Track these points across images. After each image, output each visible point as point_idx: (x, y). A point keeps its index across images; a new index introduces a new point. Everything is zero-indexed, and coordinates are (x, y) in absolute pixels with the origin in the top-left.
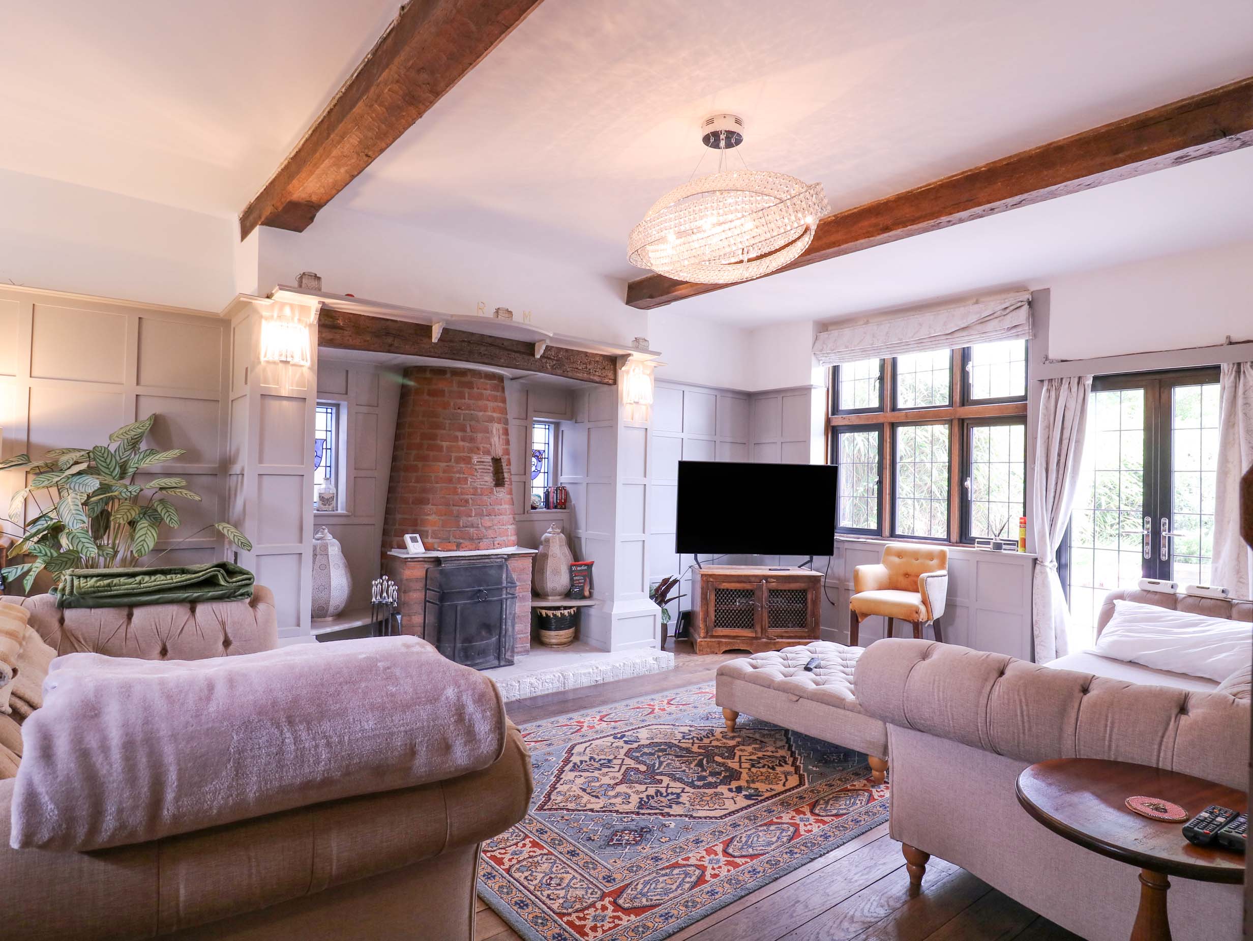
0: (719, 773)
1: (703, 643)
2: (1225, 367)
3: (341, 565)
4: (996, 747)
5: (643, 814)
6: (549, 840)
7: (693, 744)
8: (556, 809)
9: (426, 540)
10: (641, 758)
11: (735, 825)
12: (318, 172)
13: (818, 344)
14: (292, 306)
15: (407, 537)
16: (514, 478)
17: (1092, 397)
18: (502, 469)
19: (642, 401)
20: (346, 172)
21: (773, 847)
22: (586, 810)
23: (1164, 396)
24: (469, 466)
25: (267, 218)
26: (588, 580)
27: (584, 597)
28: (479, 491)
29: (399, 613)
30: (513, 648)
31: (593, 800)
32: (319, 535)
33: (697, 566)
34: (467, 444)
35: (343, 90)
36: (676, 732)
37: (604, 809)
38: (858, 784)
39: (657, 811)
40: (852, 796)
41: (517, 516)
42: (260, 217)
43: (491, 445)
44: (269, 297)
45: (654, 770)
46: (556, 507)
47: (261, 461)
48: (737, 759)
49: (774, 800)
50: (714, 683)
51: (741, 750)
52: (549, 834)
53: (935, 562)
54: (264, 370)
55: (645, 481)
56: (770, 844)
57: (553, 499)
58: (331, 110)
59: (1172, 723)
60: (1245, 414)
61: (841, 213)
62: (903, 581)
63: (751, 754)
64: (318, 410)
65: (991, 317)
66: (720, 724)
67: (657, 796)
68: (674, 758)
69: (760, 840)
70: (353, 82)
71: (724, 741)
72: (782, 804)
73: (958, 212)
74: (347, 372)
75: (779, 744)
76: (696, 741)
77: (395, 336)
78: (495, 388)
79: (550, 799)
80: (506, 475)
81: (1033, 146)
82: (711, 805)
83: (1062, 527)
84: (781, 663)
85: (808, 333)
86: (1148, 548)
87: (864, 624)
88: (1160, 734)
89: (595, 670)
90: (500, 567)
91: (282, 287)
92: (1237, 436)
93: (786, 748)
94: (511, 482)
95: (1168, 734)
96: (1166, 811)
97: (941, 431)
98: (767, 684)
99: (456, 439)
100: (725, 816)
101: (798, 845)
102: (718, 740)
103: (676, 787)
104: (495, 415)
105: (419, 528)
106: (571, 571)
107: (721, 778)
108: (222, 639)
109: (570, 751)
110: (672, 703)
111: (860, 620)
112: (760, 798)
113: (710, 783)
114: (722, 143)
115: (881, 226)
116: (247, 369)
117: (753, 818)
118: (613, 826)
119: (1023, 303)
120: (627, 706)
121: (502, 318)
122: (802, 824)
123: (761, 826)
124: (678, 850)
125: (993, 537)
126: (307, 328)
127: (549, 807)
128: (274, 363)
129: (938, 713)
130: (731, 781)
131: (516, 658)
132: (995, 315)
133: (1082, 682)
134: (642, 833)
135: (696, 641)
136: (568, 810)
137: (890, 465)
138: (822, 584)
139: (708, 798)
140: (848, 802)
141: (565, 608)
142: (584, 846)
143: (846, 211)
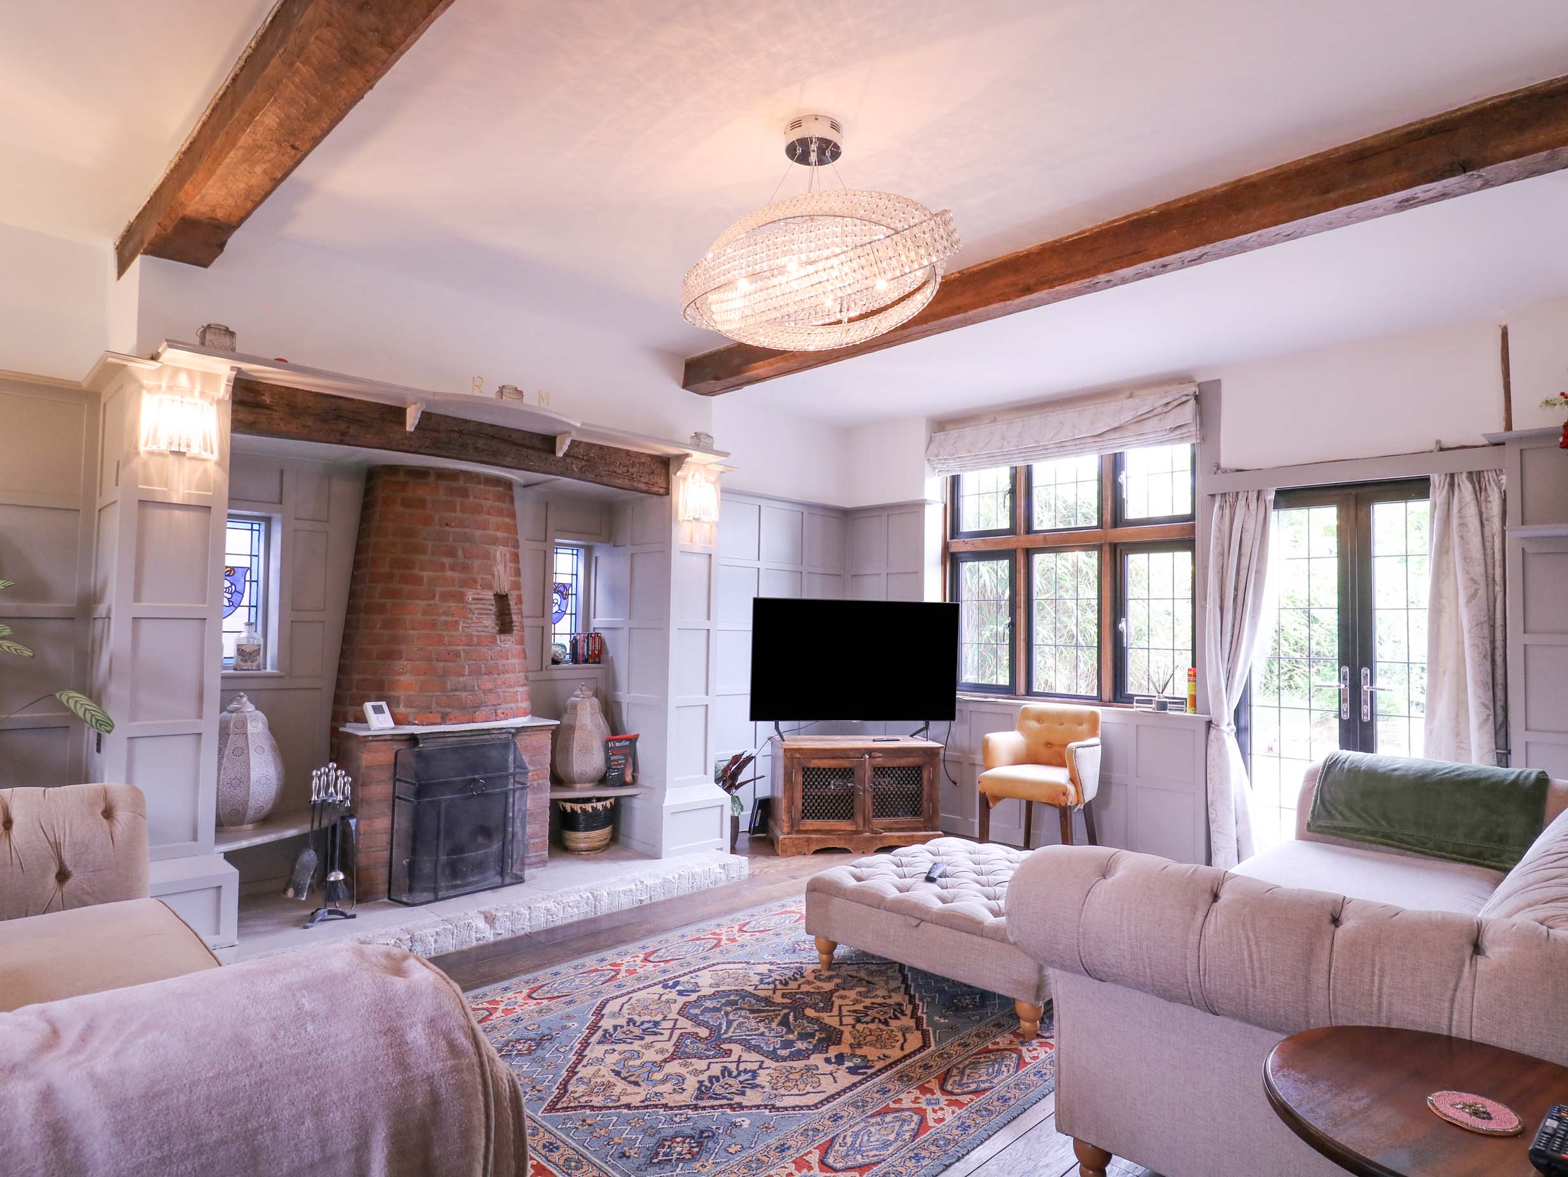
0: (812, 1035)
1: (787, 841)
2: (1435, 479)
3: (267, 747)
4: (1213, 1007)
5: (704, 1108)
6: (561, 1162)
7: (774, 990)
8: (575, 1108)
9: (396, 710)
10: (701, 1018)
11: (836, 1118)
12: (220, 171)
13: (933, 445)
14: (190, 373)
15: (368, 706)
16: (527, 622)
17: (1273, 515)
18: (509, 609)
19: (704, 518)
20: (265, 172)
21: (891, 1149)
22: (619, 1107)
23: (1361, 515)
24: (461, 605)
25: (150, 244)
26: (630, 760)
27: (624, 784)
28: (475, 639)
29: (352, 816)
30: (523, 858)
31: (631, 1089)
32: (234, 705)
33: (778, 738)
34: (457, 575)
35: (253, 44)
36: (751, 973)
37: (647, 1103)
38: (1003, 1040)
39: (724, 1102)
40: (995, 1060)
41: (530, 675)
42: (142, 242)
43: (493, 576)
44: (154, 358)
45: (720, 1035)
46: (586, 661)
47: (137, 597)
48: (835, 1011)
49: (889, 1073)
50: (803, 897)
51: (842, 997)
52: (561, 1150)
53: (1085, 727)
54: (145, 465)
55: (707, 625)
56: (886, 1145)
57: (583, 649)
58: (236, 75)
59: (1466, 969)
60: (1461, 537)
61: (969, 268)
62: (1044, 753)
63: (856, 1002)
64: (229, 525)
65: (1150, 414)
66: (810, 957)
67: (724, 1077)
68: (748, 1014)
69: (872, 1139)
70: (266, 31)
71: (818, 983)
72: (901, 1078)
73: (1121, 268)
74: (282, 472)
75: (893, 984)
76: (779, 986)
77: (351, 421)
78: (500, 498)
79: (566, 1091)
80: (515, 618)
81: (1218, 184)
82: (801, 1086)
83: (1242, 681)
84: (893, 871)
85: (921, 433)
86: (1346, 707)
87: (996, 810)
88: (1451, 985)
89: (640, 886)
90: (505, 746)
91: (173, 344)
92: (1452, 564)
93: (902, 990)
94: (523, 628)
95: (1462, 985)
96: (1488, 1117)
97: (1088, 561)
98: (874, 901)
99: (442, 567)
100: (822, 1103)
101: (927, 1144)
102: (809, 983)
103: (752, 1060)
104: (499, 534)
105: (385, 693)
106: (607, 749)
107: (815, 1042)
108: (54, 869)
109: (599, 1013)
110: (745, 929)
111: (991, 804)
112: (870, 1071)
113: (799, 1051)
114: (813, 157)
115: (1021, 286)
116: (118, 462)
117: (860, 1105)
118: (658, 1131)
119: (1188, 398)
120: (683, 936)
121: (508, 400)
122: (929, 1109)
123: (872, 1116)
124: (754, 1166)
125: (1156, 694)
126: (215, 406)
127: (565, 1105)
128: (161, 454)
129: (1129, 958)
130: (828, 1046)
131: (528, 873)
132: (1155, 412)
133: (1330, 908)
134: (702, 1139)
135: (778, 838)
136: (592, 1108)
137: (1025, 603)
138: (941, 757)
139: (797, 1076)
140: (991, 1070)
141: (599, 799)
142: (614, 1167)
143: (975, 266)
